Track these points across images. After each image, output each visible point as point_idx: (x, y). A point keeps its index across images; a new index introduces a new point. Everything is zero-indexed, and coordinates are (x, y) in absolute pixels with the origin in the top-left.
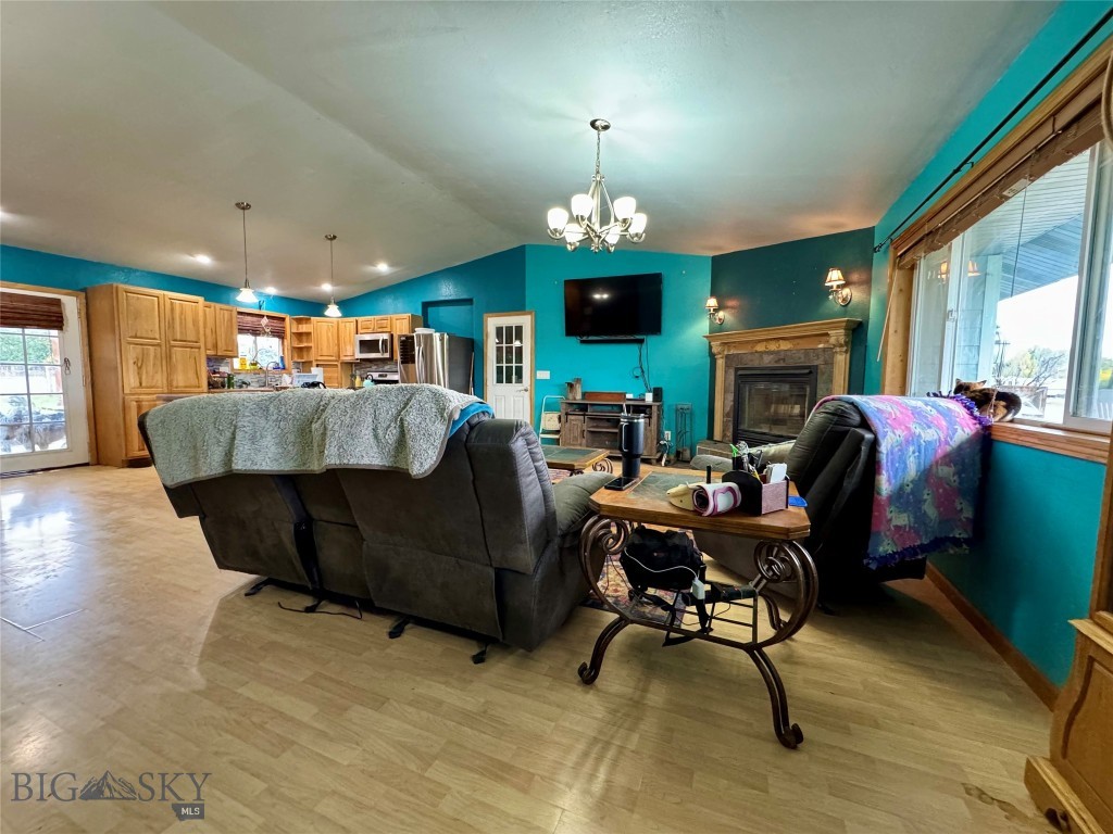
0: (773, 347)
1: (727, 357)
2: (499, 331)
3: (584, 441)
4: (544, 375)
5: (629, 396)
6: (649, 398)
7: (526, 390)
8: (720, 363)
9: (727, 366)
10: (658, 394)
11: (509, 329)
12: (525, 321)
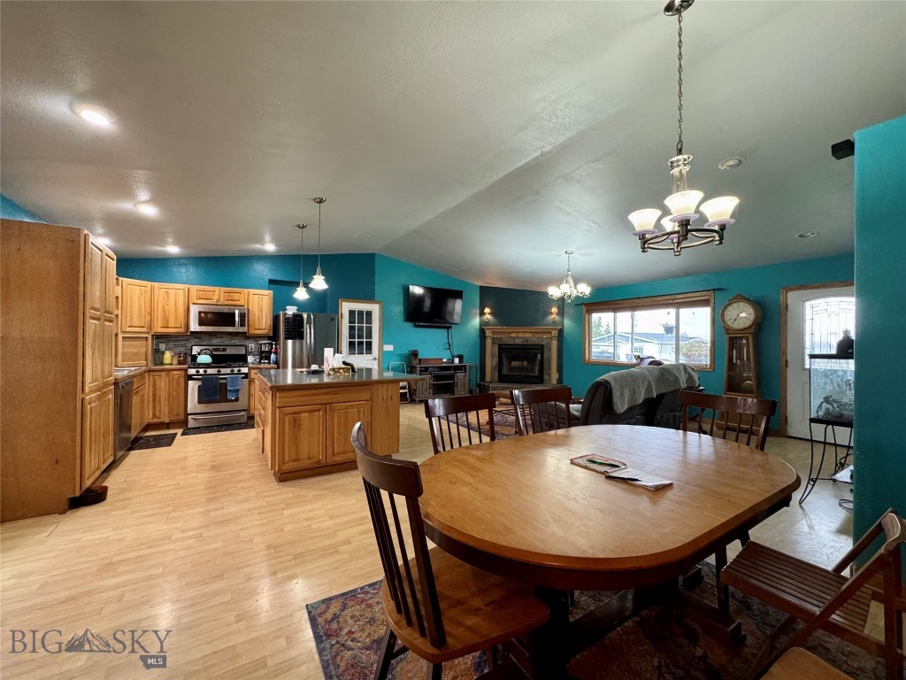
0: (521, 335)
1: (493, 338)
2: (352, 313)
3: (431, 391)
4: (389, 348)
5: (444, 360)
6: (457, 361)
7: (375, 359)
8: (489, 341)
9: (493, 343)
10: (461, 357)
11: (361, 313)
12: (375, 309)
